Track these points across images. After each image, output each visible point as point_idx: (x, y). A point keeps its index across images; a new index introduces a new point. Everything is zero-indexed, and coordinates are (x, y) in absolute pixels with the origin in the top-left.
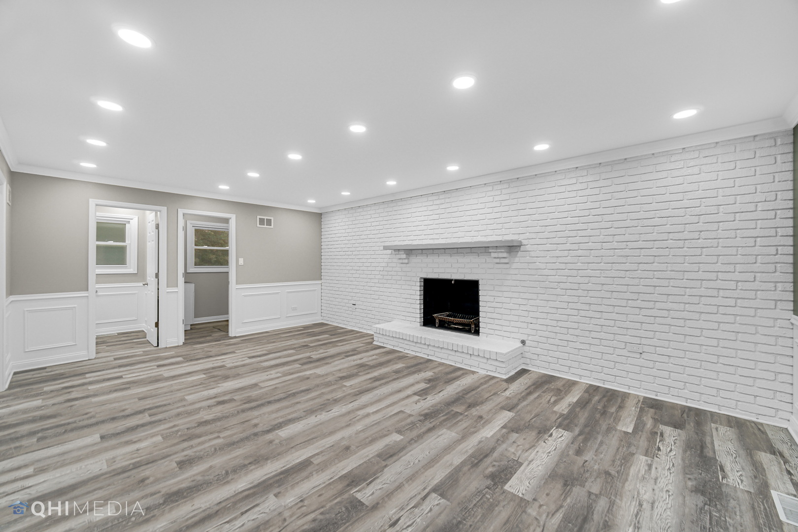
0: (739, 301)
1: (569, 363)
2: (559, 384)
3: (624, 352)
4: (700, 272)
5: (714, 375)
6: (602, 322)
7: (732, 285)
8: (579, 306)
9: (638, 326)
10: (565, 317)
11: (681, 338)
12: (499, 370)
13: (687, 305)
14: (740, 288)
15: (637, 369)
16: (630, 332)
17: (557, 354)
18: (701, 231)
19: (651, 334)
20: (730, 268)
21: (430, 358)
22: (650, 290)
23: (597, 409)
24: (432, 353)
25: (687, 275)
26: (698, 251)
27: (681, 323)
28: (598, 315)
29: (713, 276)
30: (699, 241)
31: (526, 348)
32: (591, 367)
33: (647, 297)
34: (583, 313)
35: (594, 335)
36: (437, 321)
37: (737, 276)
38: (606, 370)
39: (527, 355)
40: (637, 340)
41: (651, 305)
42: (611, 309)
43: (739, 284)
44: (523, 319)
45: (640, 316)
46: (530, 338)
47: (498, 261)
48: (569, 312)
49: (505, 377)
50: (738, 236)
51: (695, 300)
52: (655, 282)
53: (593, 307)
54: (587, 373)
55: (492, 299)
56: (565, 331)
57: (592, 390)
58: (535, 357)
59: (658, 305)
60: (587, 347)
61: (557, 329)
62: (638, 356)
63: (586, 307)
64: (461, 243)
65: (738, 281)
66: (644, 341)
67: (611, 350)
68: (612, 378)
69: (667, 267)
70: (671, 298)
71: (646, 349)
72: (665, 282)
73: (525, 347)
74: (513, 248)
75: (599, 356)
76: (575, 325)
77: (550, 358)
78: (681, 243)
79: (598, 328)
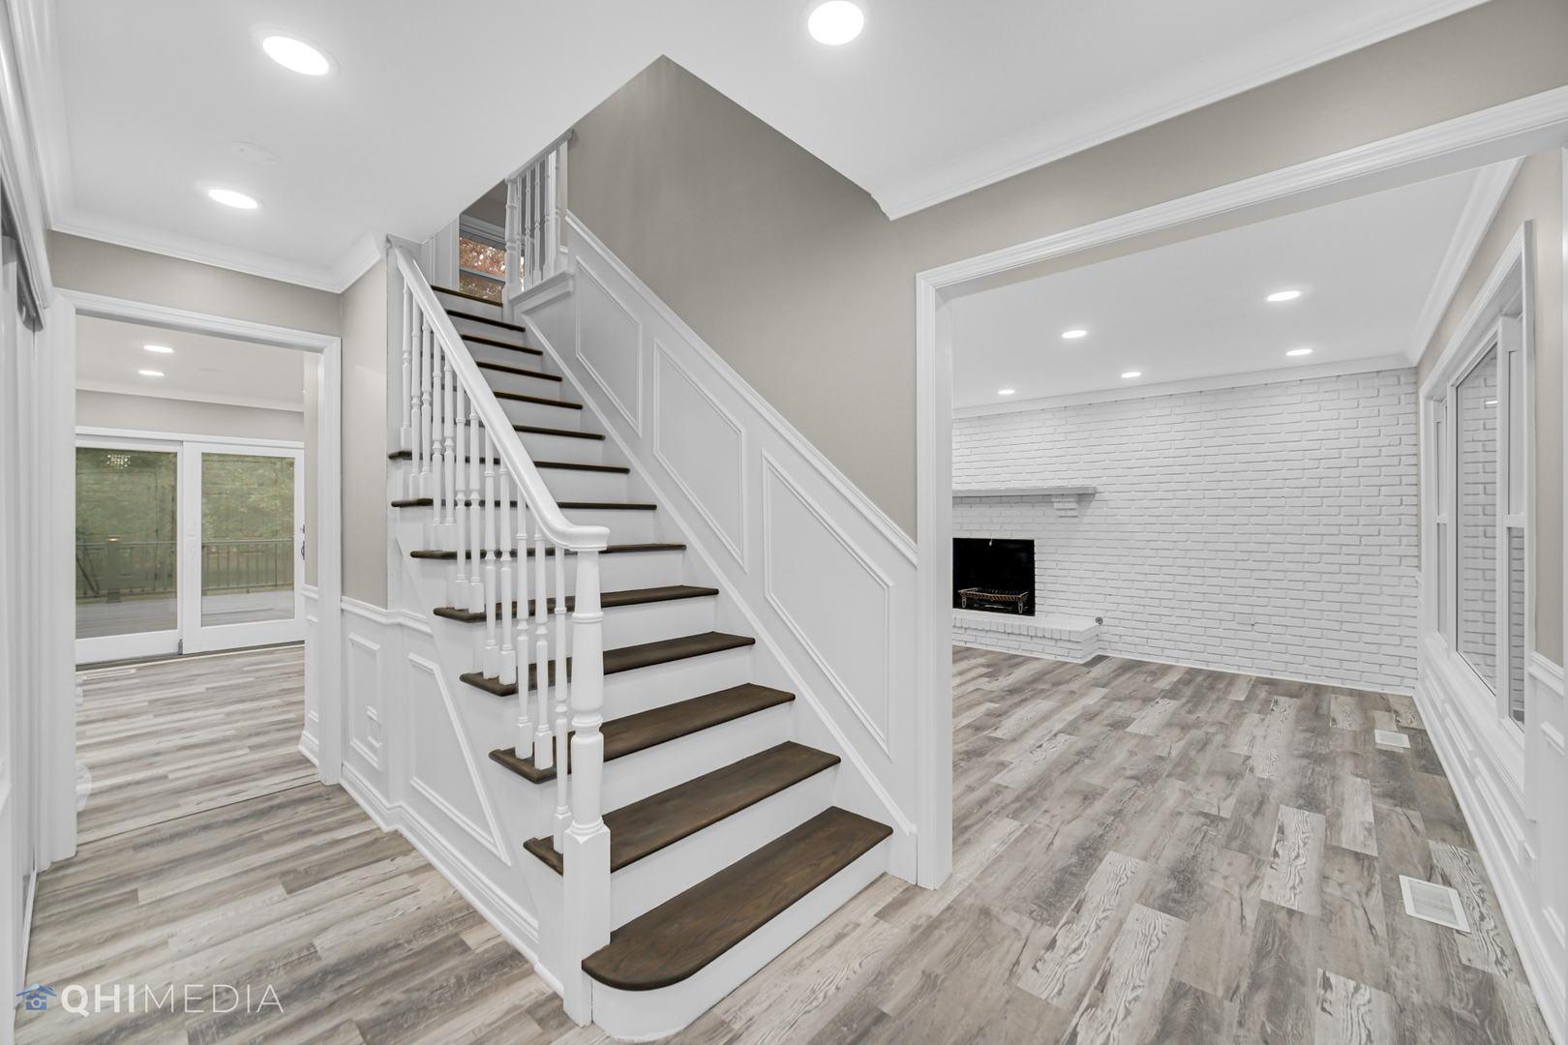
0: (1363, 558)
1: (1162, 644)
2: (1152, 668)
3: (1233, 625)
4: (1321, 526)
5: (1336, 645)
6: (1204, 589)
7: (1355, 540)
8: (1175, 570)
9: (1249, 591)
10: (1156, 586)
11: (1299, 604)
12: (1073, 653)
13: (1306, 565)
14: (1364, 543)
15: (1248, 644)
16: (1240, 600)
17: (1146, 633)
18: (1321, 478)
19: (1264, 601)
20: (1353, 520)
21: (968, 645)
22: (1263, 548)
23: (1202, 686)
24: (973, 639)
25: (1306, 530)
26: (1318, 501)
27: (1299, 585)
28: (1199, 581)
29: (1335, 530)
30: (1320, 489)
31: (1103, 629)
32: (1191, 646)
33: (1260, 556)
34: (1180, 579)
35: (1194, 605)
36: (964, 600)
37: (1361, 530)
38: (1210, 649)
39: (1105, 637)
40: (1248, 610)
41: (1264, 566)
42: (1215, 572)
43: (1363, 538)
44: (1099, 590)
45: (1252, 580)
46: (1109, 614)
47: (1063, 513)
48: (1161, 578)
49: (1081, 662)
50: (1362, 484)
51: (1315, 558)
52: (1269, 538)
53: (1194, 571)
54: (1186, 654)
55: (1054, 564)
56: (1156, 602)
57: (1193, 673)
58: (1117, 639)
59: (1274, 566)
60: (1186, 621)
61: (1146, 601)
62: (1249, 628)
63: (1184, 571)
64: (1007, 490)
65: (1362, 536)
66: (1257, 610)
67: (1216, 624)
68: (1217, 658)
69: (1283, 520)
70: (1288, 557)
71: (1259, 619)
72: (1281, 539)
73: (1102, 627)
74: (1084, 496)
75: (1201, 631)
76: (1170, 595)
77: (1137, 639)
78: (1298, 492)
79: (1200, 597)
